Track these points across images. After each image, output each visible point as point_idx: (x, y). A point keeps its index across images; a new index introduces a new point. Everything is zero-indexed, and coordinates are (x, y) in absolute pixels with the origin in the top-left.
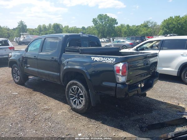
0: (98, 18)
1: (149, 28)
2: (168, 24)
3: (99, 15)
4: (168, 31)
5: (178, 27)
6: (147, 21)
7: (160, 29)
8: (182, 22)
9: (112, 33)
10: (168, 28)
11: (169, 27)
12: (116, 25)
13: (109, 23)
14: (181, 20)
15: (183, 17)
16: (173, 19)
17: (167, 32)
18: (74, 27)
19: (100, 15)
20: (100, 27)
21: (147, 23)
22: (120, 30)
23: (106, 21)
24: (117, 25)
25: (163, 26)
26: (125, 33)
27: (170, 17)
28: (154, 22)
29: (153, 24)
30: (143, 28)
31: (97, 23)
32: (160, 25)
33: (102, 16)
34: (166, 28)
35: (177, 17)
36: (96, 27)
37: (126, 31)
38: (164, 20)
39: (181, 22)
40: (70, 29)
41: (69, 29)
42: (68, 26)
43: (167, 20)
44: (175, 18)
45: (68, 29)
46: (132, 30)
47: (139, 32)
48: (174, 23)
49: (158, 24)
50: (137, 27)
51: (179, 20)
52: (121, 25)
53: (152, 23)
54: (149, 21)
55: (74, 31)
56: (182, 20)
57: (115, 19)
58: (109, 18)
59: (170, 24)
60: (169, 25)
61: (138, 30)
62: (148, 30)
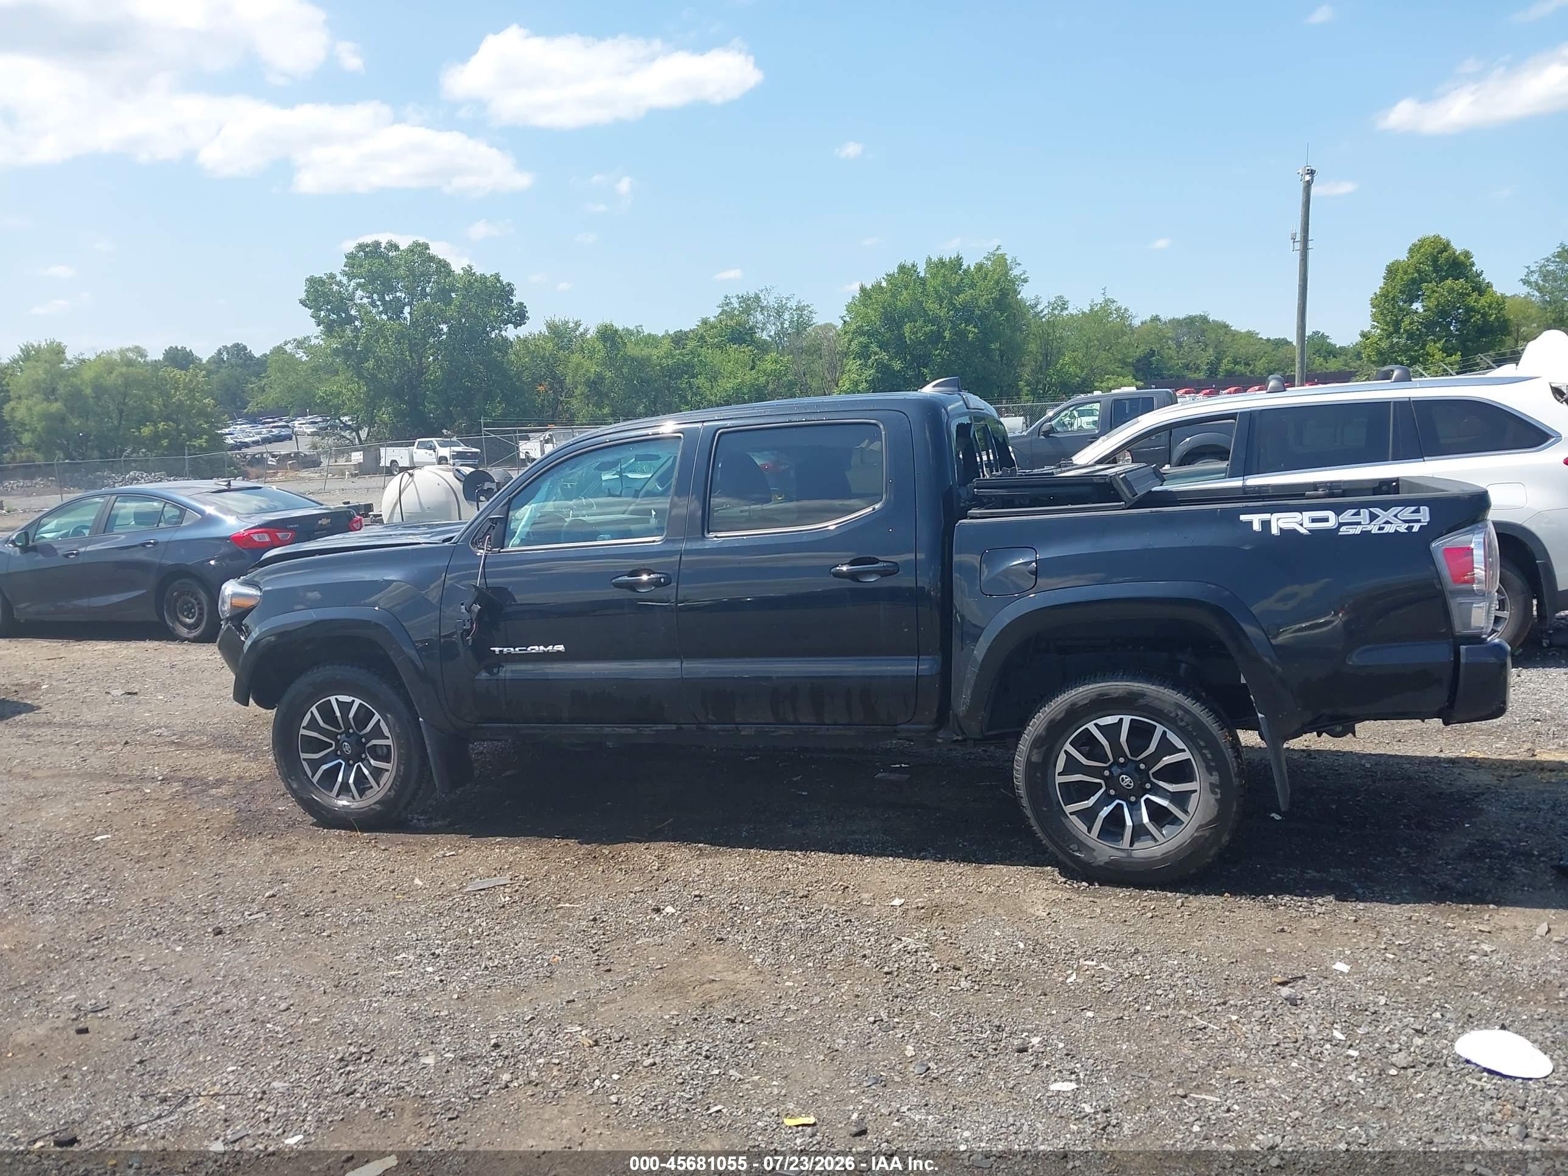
0: (351, 276)
1: (763, 348)
2: (893, 319)
3: (361, 247)
4: (897, 365)
5: (963, 334)
6: (743, 300)
7: (846, 354)
8: (982, 302)
9: (489, 396)
10: (900, 347)
11: (901, 337)
12: (511, 332)
13: (451, 311)
14: (973, 286)
15: (980, 267)
16: (923, 282)
17: (895, 374)
18: (122, 352)
19: (372, 251)
20: (381, 350)
21: (747, 311)
22: (550, 369)
23: (424, 295)
24: (523, 331)
25: (859, 332)
26: (595, 388)
27: (902, 268)
28: (793, 304)
29: (786, 316)
30: (719, 346)
31: (351, 320)
32: (839, 324)
33: (388, 260)
34: (882, 346)
35: (942, 263)
36: (345, 352)
37: (600, 377)
38: (863, 289)
39: (975, 299)
40: (88, 375)
41: (74, 372)
42: (58, 351)
43: (878, 288)
44: (934, 276)
45: (63, 375)
46: (642, 363)
47: (700, 381)
48: (932, 306)
49: (819, 320)
50: (679, 339)
51: (958, 291)
52: (553, 328)
53: (779, 314)
54: (757, 298)
55: (127, 385)
56: (980, 283)
57: (497, 277)
58: (449, 273)
59: (908, 315)
60: (900, 327)
61: (689, 365)
62: (760, 366)
